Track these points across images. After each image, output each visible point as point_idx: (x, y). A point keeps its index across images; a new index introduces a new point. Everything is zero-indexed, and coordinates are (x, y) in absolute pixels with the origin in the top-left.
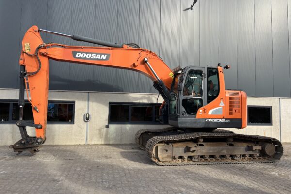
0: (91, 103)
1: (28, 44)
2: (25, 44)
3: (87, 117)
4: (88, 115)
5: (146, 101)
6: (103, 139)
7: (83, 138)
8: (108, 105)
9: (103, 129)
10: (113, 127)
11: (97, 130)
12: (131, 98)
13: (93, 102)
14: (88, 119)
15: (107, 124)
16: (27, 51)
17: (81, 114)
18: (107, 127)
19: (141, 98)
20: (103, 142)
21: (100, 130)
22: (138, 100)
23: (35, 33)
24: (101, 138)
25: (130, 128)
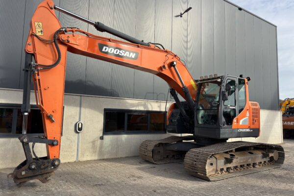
0: (83, 110)
1: (41, 24)
2: (36, 24)
3: (80, 127)
4: (80, 124)
5: (142, 108)
6: (97, 153)
7: (73, 154)
8: (103, 112)
9: (96, 142)
10: (108, 138)
11: (89, 143)
12: (127, 104)
13: (85, 108)
14: (80, 129)
15: (101, 135)
16: (39, 34)
17: (72, 123)
18: (102, 138)
19: (138, 105)
20: (96, 158)
21: (93, 142)
22: (134, 107)
23: (50, 9)
24: (95, 152)
25: (126, 139)
